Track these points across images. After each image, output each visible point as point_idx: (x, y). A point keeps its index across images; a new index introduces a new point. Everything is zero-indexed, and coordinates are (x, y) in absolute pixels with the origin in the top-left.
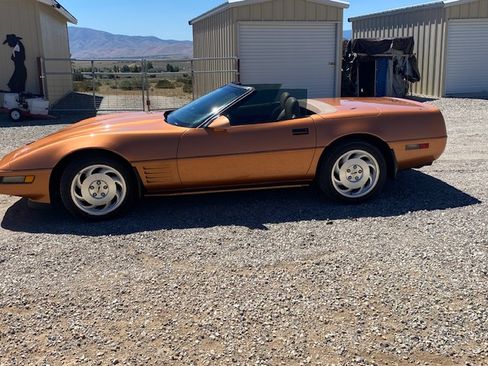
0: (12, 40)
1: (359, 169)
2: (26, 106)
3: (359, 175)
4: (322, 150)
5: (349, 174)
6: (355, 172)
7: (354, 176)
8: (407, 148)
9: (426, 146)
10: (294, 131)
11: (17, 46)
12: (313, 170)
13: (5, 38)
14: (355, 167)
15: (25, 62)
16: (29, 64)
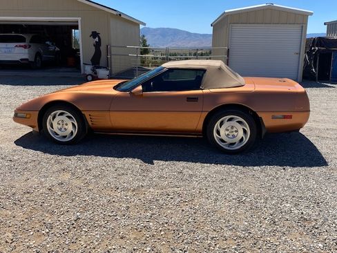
0: (95, 35)
1: (235, 129)
2: (96, 73)
3: (235, 134)
4: (207, 113)
5: (227, 133)
6: (232, 131)
7: (231, 134)
8: (274, 117)
9: (290, 117)
10: (188, 98)
11: (97, 38)
12: (200, 127)
13: (91, 33)
14: (232, 127)
15: (101, 48)
16: (103, 48)
